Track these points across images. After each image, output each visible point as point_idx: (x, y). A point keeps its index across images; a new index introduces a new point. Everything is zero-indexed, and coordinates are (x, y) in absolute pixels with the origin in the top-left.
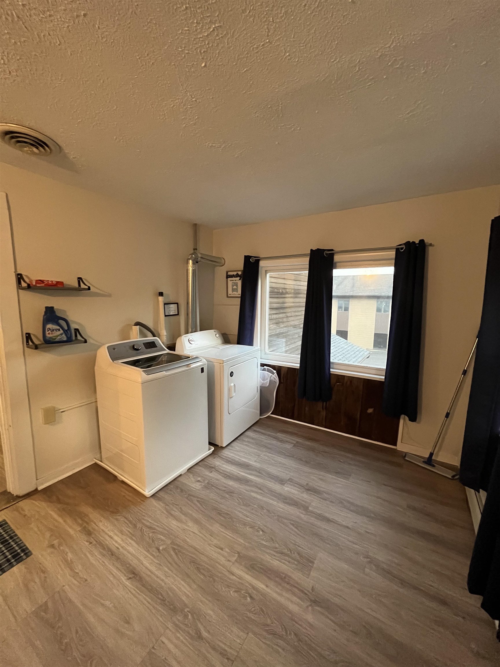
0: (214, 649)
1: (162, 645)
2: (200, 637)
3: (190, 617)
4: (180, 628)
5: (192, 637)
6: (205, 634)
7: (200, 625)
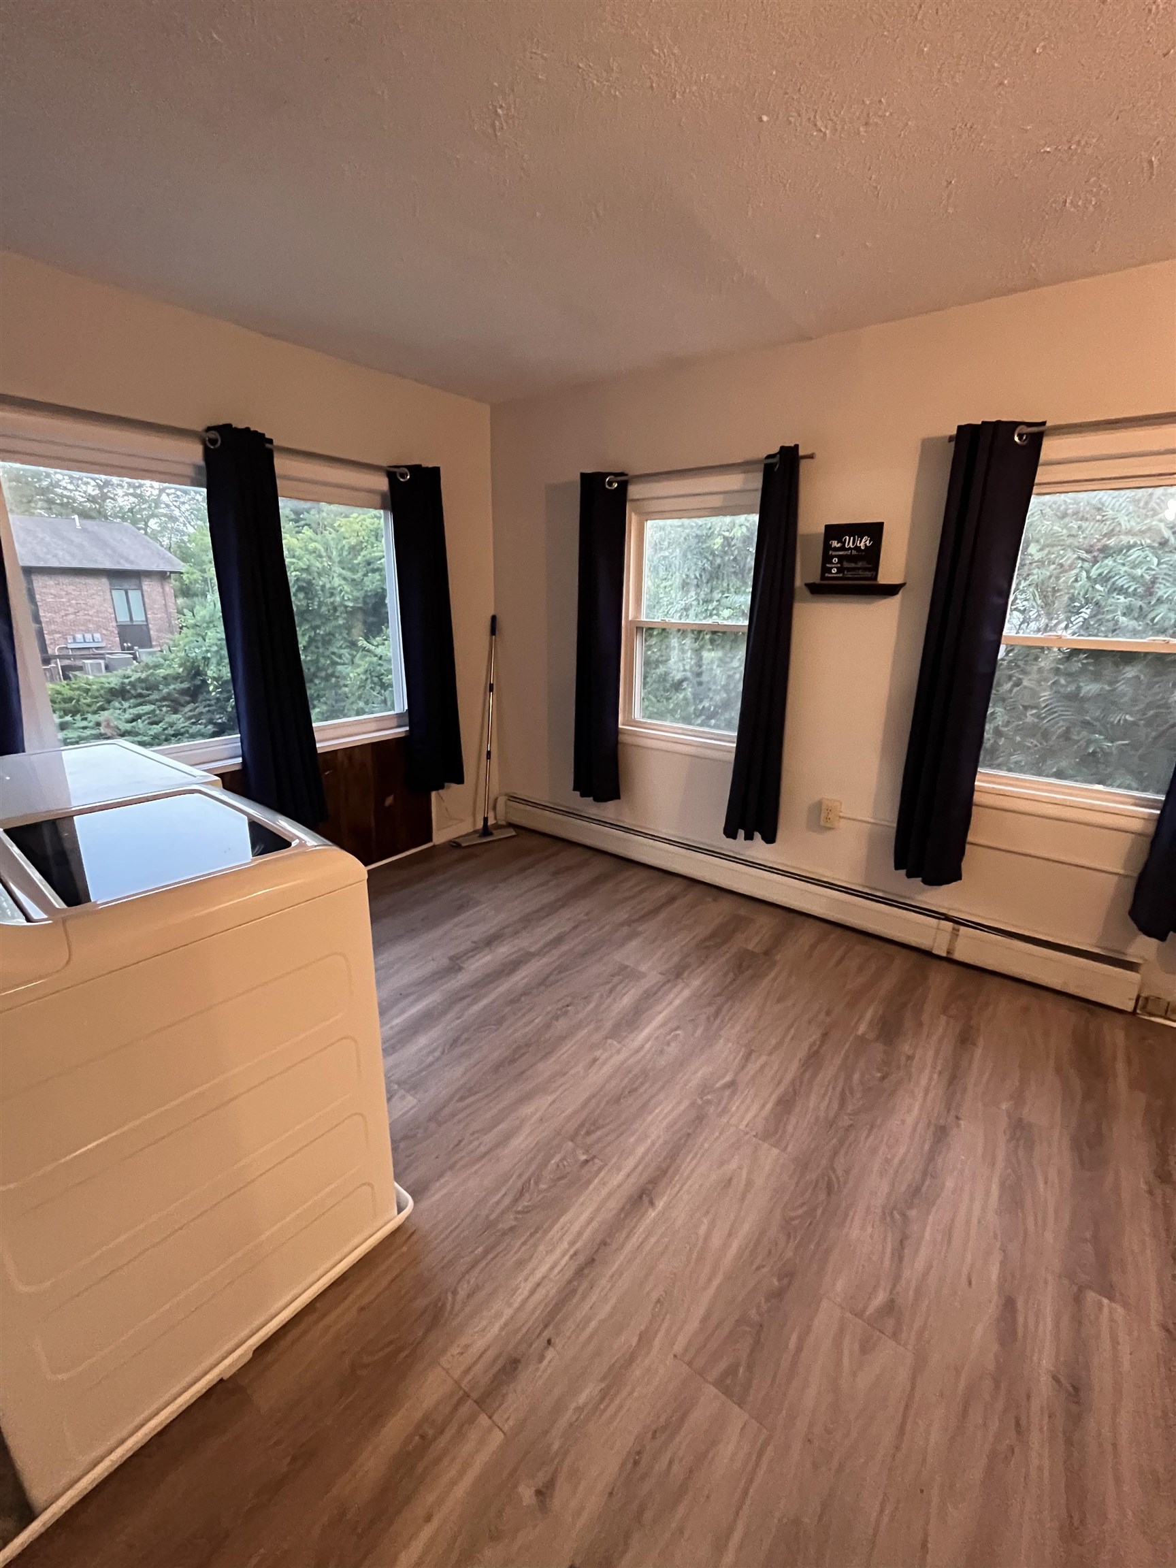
0: (743, 1068)
1: (751, 1125)
2: (732, 1084)
3: (709, 1097)
4: (725, 1108)
5: (733, 1093)
6: (728, 1078)
7: (718, 1085)
